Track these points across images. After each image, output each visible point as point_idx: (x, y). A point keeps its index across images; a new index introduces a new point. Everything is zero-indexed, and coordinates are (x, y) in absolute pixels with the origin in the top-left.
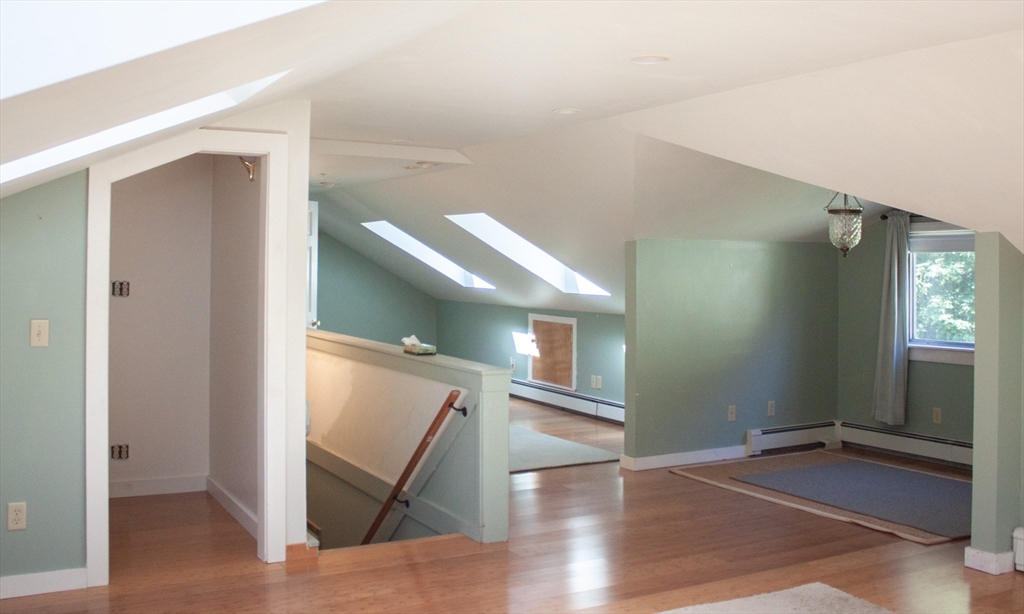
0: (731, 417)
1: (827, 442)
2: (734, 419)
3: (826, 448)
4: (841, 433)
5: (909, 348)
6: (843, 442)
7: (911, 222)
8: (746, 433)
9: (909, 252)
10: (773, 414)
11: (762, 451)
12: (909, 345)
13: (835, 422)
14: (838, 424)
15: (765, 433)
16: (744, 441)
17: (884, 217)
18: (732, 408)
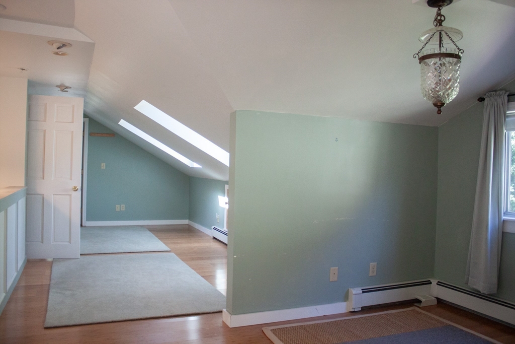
0: (333, 278)
1: (423, 300)
2: (336, 279)
3: (422, 305)
4: (435, 291)
5: (504, 221)
6: (437, 299)
7: (509, 101)
8: (348, 290)
9: (505, 131)
10: (375, 274)
11: (362, 308)
12: (504, 218)
13: (432, 281)
14: (434, 282)
15: (364, 291)
16: (346, 298)
17: (481, 100)
18: (334, 269)
